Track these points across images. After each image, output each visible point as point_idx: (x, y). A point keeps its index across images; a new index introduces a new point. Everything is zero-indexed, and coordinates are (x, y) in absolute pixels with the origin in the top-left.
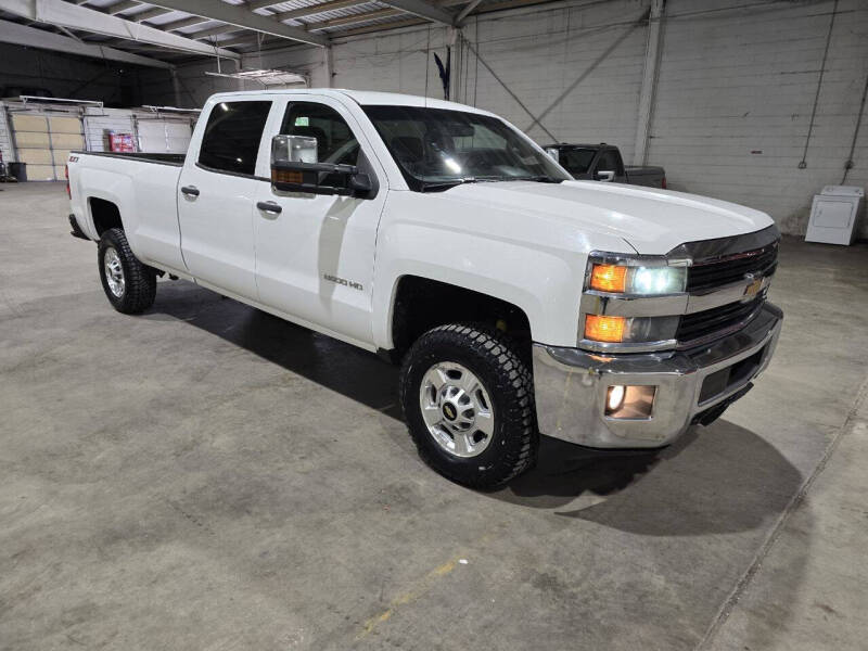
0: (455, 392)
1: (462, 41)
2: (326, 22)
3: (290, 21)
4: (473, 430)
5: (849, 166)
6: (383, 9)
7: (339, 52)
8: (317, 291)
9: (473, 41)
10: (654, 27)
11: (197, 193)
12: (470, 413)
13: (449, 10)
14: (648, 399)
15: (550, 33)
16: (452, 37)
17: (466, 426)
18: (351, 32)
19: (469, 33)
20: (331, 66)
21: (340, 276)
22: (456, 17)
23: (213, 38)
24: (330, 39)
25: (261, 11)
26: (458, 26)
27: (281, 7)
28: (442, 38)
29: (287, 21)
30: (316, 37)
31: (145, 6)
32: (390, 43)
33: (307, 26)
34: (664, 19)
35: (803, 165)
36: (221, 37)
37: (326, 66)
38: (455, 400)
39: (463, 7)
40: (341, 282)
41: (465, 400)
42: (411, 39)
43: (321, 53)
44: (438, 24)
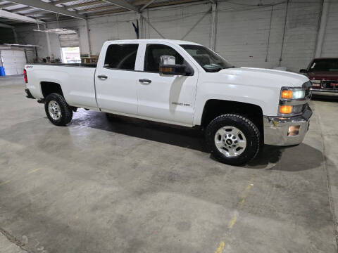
0: (230, 136)
1: (142, 18)
2: (86, 10)
3: (71, 10)
4: (237, 147)
5: (281, 60)
6: (110, 5)
7: (91, 22)
8: (168, 108)
9: (147, 17)
10: (214, 14)
11: (106, 77)
12: (236, 142)
13: (137, 6)
14: (297, 129)
15: (176, 15)
16: (138, 16)
17: (234, 146)
18: (95, 14)
19: (145, 15)
20: (88, 27)
21: (179, 102)
22: (139, 9)
23: (35, 16)
24: (86, 16)
25: (59, 5)
26: (141, 12)
27: (67, 4)
28: (134, 17)
29: (69, 9)
30: (81, 16)
31: (6, 2)
32: (113, 18)
33: (77, 11)
34: (217, 12)
35: (266, 61)
36: (38, 15)
37: (86, 28)
38: (231, 138)
39: (143, 5)
40: (180, 104)
41: (234, 138)
42: (121, 17)
43: (84, 22)
44: (133, 11)
